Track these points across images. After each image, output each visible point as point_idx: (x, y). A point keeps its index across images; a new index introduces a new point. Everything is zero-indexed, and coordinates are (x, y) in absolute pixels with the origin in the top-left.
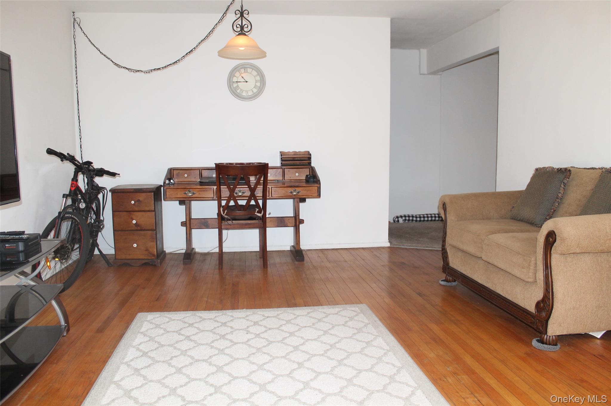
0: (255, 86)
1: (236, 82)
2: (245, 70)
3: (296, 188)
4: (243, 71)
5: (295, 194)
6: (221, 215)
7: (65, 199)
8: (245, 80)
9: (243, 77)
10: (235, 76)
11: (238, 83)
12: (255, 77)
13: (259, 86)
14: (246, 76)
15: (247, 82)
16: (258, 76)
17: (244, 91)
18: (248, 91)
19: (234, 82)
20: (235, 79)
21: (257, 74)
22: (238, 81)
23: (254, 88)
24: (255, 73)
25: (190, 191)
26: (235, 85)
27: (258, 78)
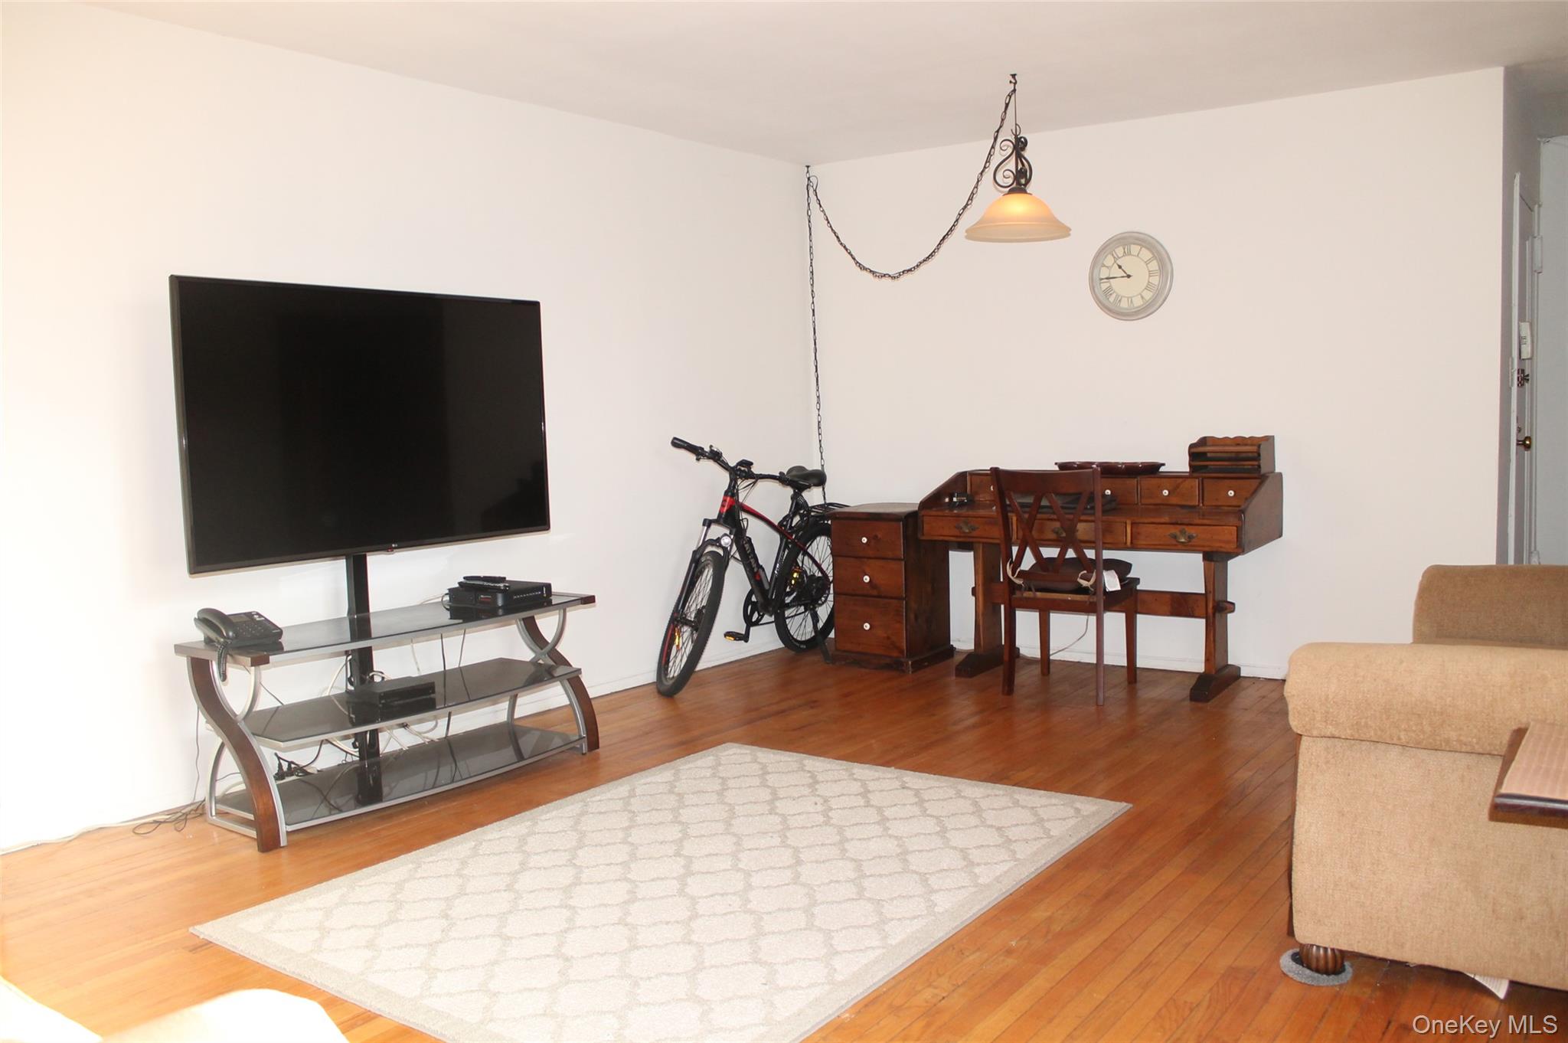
0: (1149, 286)
1: (1107, 278)
2: (1124, 249)
3: (1186, 528)
4: (1120, 251)
5: (1183, 540)
6: (1009, 578)
7: (706, 528)
8: (1125, 273)
9: (1120, 267)
10: (1105, 266)
11: (1111, 280)
12: (1147, 263)
13: (1157, 283)
14: (1128, 263)
15: (1129, 276)
16: (1155, 261)
17: (1123, 299)
18: (1131, 298)
19: (1103, 279)
20: (1104, 273)
21: (1151, 256)
22: (1111, 276)
23: (1146, 291)
24: (1146, 254)
25: (966, 523)
26: (1104, 286)
27: (1154, 265)
